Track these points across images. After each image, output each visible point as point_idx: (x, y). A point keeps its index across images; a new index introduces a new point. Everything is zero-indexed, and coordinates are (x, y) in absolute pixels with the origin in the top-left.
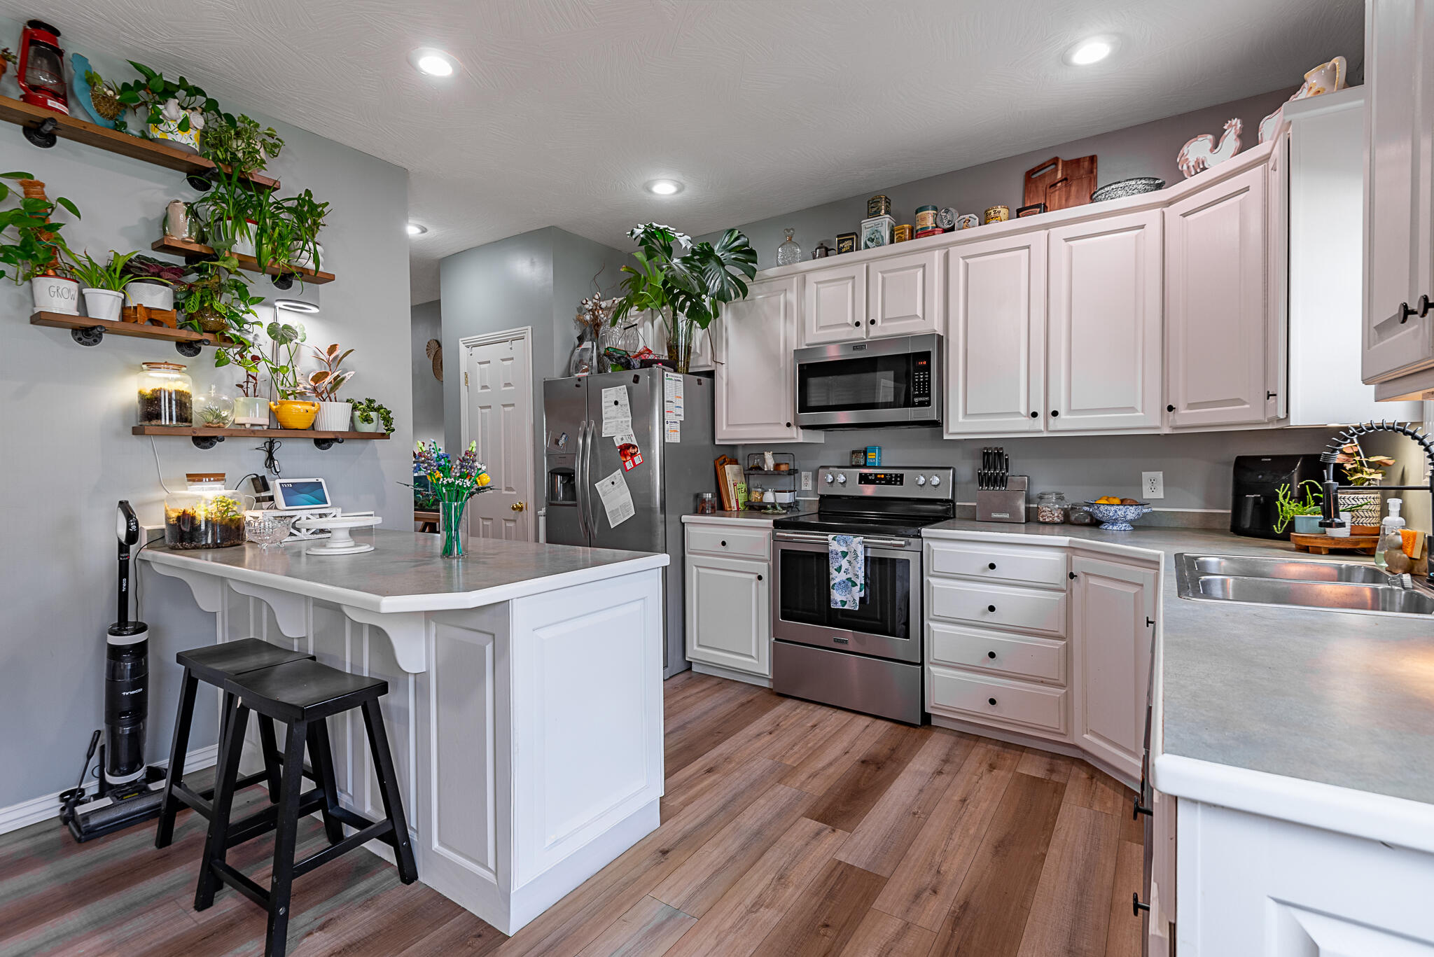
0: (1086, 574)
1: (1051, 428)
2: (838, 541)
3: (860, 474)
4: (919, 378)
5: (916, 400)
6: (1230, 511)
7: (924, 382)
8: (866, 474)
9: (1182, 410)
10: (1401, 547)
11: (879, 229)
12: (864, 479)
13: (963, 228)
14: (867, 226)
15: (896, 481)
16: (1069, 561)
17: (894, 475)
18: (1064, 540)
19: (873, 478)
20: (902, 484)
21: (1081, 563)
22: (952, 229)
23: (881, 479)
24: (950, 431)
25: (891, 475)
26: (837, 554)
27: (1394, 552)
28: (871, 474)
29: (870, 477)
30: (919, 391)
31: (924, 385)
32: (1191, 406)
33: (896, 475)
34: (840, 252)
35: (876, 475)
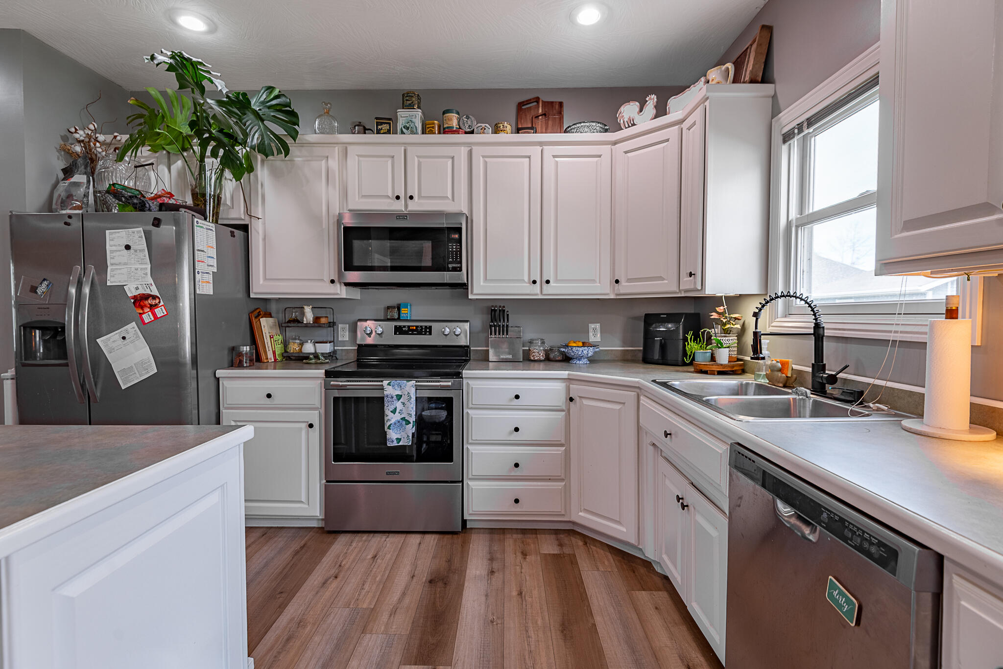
0: (580, 397)
1: (544, 292)
2: (393, 386)
3: (395, 326)
4: (452, 248)
5: (450, 266)
6: (642, 348)
7: (456, 252)
8: (400, 326)
9: (623, 283)
10: (780, 370)
11: (413, 120)
12: (399, 330)
13: (480, 133)
14: (403, 116)
15: (426, 332)
16: (568, 390)
17: (424, 327)
18: (564, 374)
19: (407, 329)
20: (430, 334)
21: (576, 390)
22: (472, 132)
23: (413, 330)
24: (475, 292)
25: (421, 327)
26: (392, 397)
27: (776, 373)
28: (404, 327)
29: (404, 329)
30: (453, 259)
31: (456, 254)
32: (629, 280)
33: (426, 327)
34: (378, 132)
35: (409, 327)
